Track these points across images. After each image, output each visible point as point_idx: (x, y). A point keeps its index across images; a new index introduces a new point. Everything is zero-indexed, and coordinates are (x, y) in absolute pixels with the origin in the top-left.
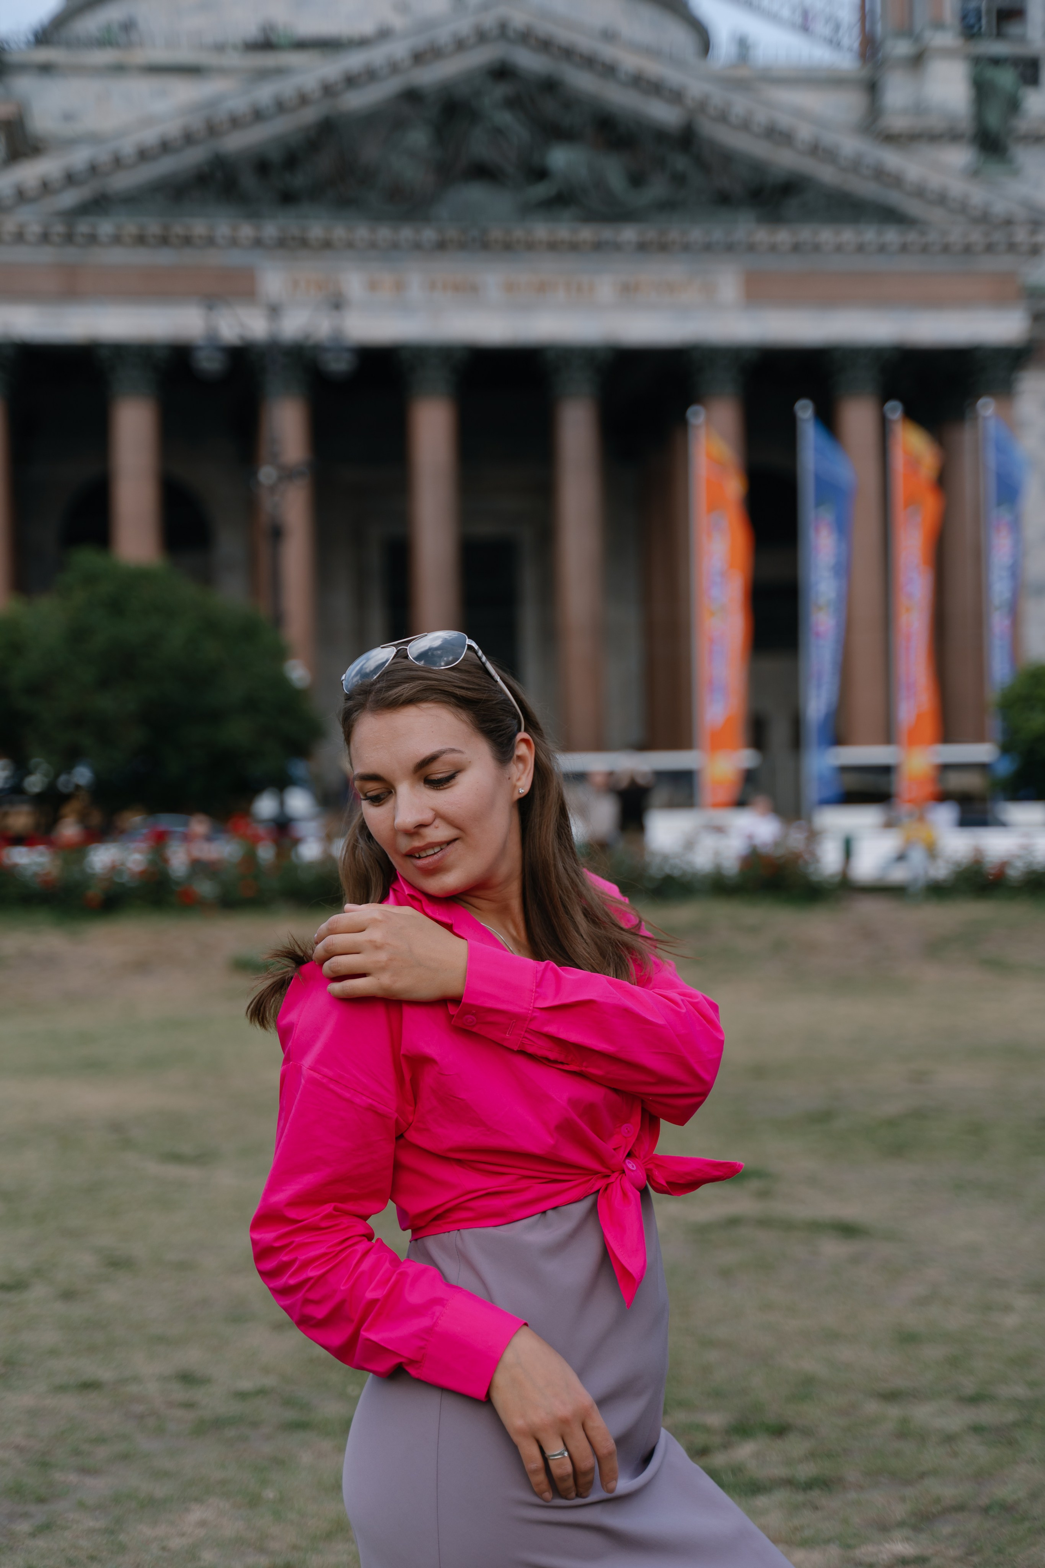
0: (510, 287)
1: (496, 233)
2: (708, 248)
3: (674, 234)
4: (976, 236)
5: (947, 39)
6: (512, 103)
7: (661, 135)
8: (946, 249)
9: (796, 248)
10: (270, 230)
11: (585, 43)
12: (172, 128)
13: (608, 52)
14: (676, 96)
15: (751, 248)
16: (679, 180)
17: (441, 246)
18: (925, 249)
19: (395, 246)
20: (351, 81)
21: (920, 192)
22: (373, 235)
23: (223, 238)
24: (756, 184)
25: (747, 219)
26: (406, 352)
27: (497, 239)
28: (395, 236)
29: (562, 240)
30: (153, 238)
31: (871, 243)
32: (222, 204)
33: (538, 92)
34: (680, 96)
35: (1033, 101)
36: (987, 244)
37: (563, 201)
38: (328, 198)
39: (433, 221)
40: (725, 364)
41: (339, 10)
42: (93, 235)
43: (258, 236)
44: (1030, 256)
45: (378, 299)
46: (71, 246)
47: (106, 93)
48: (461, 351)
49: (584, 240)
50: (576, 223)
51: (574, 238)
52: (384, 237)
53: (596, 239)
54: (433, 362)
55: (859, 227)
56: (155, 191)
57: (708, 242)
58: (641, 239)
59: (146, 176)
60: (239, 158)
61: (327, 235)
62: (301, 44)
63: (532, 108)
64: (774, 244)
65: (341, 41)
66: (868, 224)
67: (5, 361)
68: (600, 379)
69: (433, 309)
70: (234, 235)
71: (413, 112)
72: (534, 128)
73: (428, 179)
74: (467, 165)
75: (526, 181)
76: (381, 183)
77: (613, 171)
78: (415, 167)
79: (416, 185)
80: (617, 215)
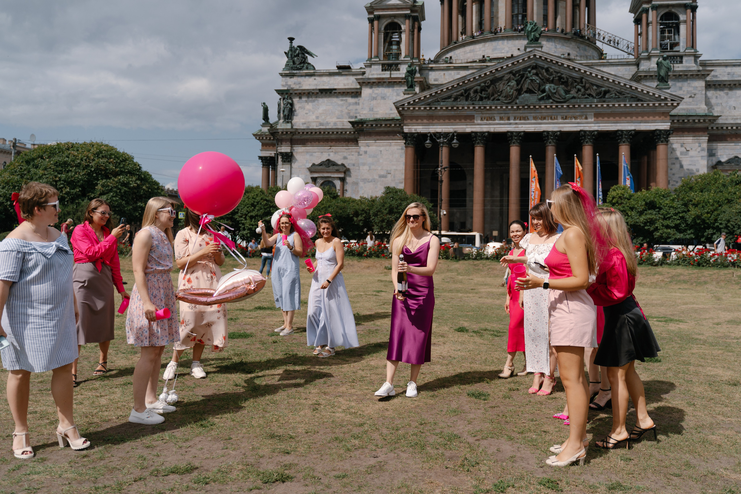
0: (535, 119)
3: (577, 104)
4: (657, 102)
5: (657, 52)
10: (477, 106)
12: (456, 83)
15: (596, 107)
16: (578, 91)
17: (518, 108)
19: (506, 109)
21: (641, 92)
22: (501, 107)
23: (466, 108)
24: (598, 91)
25: (595, 100)
26: (509, 134)
27: (532, 107)
28: (507, 107)
29: (548, 107)
30: (450, 108)
31: (628, 105)
32: (467, 100)
33: (544, 71)
34: (580, 70)
35: (678, 67)
36: (660, 104)
37: (548, 97)
38: (492, 98)
39: (516, 103)
40: (588, 135)
41: (503, 51)
42: (436, 108)
43: (474, 107)
44: (672, 107)
45: (502, 122)
46: (431, 111)
47: (444, 74)
48: (522, 133)
49: (554, 107)
50: (552, 103)
51: (551, 106)
52: (504, 107)
53: (557, 106)
54: (515, 136)
55: (625, 101)
56: (449, 97)
57: (585, 106)
58: (568, 106)
59: (449, 93)
60: (470, 89)
61: (491, 107)
62: (491, 60)
63: (542, 75)
64: (602, 105)
65: (503, 58)
66: (628, 100)
67: (414, 137)
68: (557, 140)
69: (516, 124)
70: (468, 108)
71: (512, 76)
72: (542, 80)
73: (515, 93)
74: (525, 89)
75: (539, 92)
76: (504, 94)
77: (561, 89)
78: (512, 90)
79: (512, 95)
80: (562, 100)
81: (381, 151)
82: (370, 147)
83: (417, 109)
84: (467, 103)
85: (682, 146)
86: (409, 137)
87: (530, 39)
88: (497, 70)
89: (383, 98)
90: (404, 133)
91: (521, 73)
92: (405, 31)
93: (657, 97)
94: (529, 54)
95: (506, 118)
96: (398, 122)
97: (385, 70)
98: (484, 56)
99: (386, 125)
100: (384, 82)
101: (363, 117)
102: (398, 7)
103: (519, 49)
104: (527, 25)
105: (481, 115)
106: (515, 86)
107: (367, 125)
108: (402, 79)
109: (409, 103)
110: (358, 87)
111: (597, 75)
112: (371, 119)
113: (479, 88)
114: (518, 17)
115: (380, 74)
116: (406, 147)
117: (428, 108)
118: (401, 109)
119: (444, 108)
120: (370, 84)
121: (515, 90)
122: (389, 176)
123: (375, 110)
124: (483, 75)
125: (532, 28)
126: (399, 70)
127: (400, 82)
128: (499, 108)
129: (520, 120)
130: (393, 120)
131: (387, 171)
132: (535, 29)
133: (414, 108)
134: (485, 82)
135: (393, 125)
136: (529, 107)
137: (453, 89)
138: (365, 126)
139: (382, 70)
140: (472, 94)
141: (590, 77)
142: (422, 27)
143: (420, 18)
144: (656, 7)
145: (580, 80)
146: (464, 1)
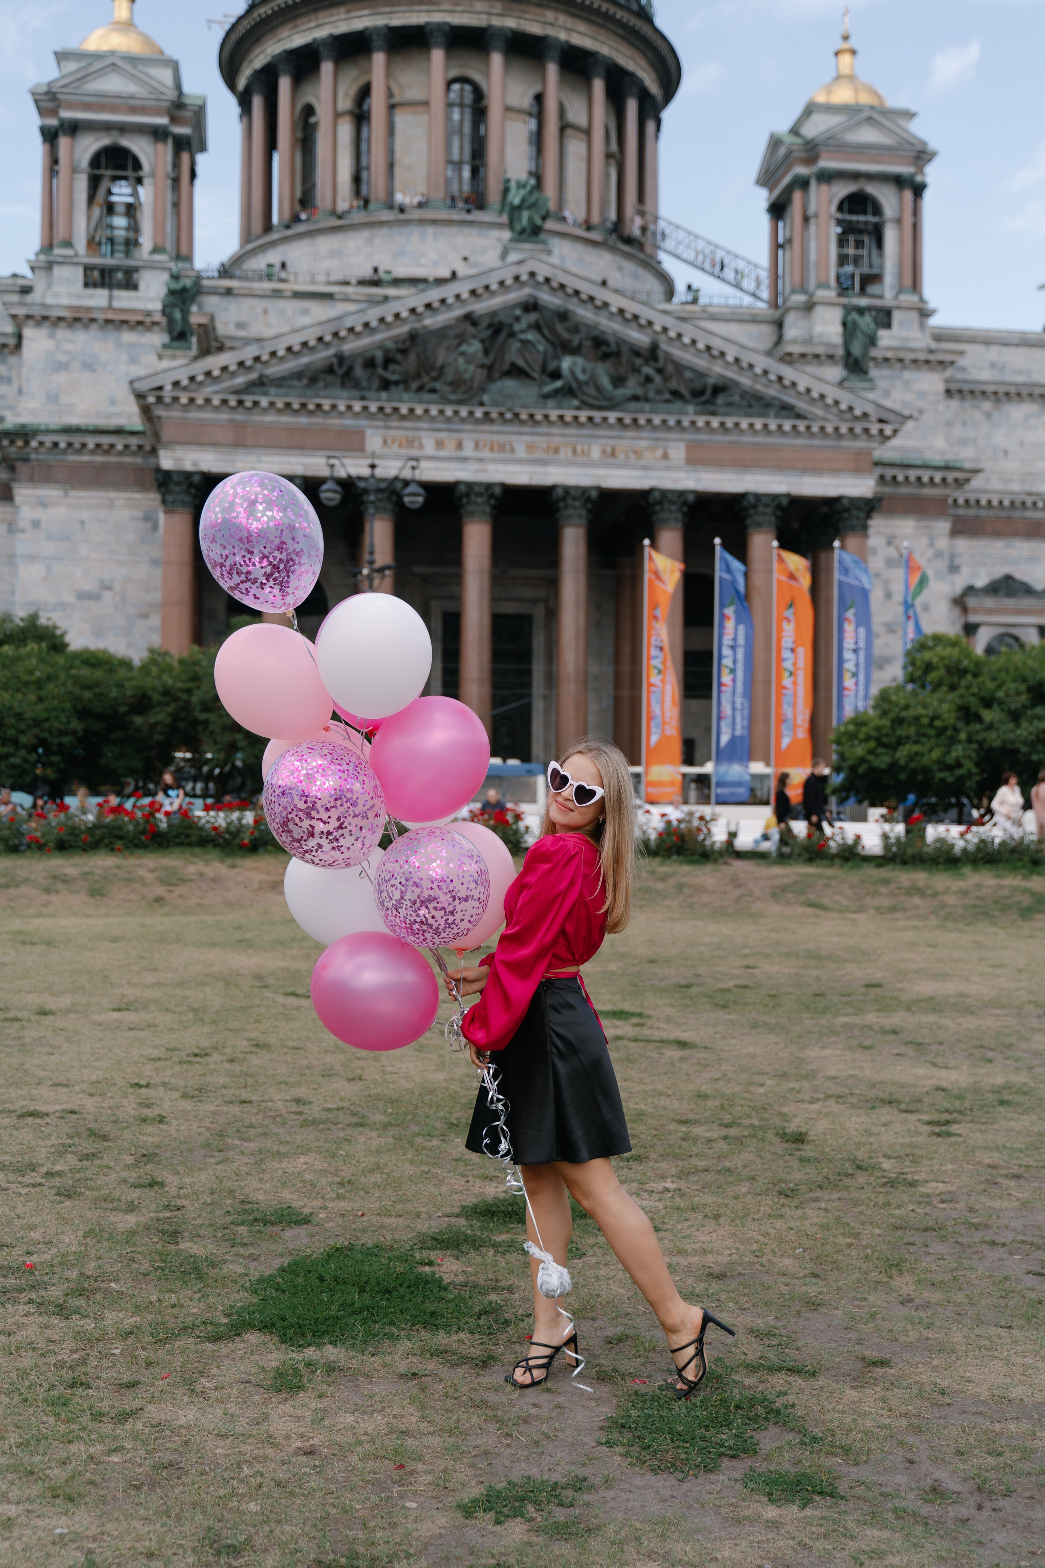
2: (664, 424)
3: (642, 416)
4: (845, 423)
5: (829, 295)
9: (723, 427)
10: (373, 404)
11: (586, 289)
12: (312, 335)
13: (602, 295)
14: (647, 326)
15: (692, 426)
16: (646, 381)
17: (486, 420)
18: (808, 432)
19: (456, 416)
20: (430, 308)
21: (807, 395)
22: (441, 412)
23: (342, 408)
24: (698, 385)
25: (691, 409)
26: (462, 488)
27: (524, 416)
28: (456, 413)
29: (568, 418)
30: (296, 406)
31: (773, 427)
32: (343, 386)
33: (556, 319)
34: (650, 323)
35: (885, 338)
36: (851, 430)
37: (568, 392)
38: (414, 385)
39: (482, 404)
40: (672, 502)
41: (423, 261)
42: (256, 403)
43: (365, 408)
44: (879, 438)
45: (444, 453)
46: (241, 410)
47: (265, 311)
48: (497, 491)
49: (583, 419)
50: (578, 408)
51: (576, 418)
52: (449, 412)
53: (590, 419)
54: (479, 495)
55: (766, 416)
56: (298, 375)
57: (664, 422)
58: (620, 420)
59: (292, 365)
60: (354, 356)
61: (411, 410)
62: (398, 282)
63: (552, 330)
64: (708, 423)
65: (424, 281)
66: (772, 414)
67: (191, 485)
68: (589, 511)
69: (480, 460)
70: (349, 407)
71: (471, 329)
72: (552, 343)
73: (481, 374)
74: (506, 367)
75: (546, 378)
76: (449, 376)
77: (603, 374)
78: (472, 368)
79: (472, 379)
80: (605, 403)
81: (82, 523)
82: (51, 511)
83: (200, 401)
84: (345, 393)
85: (889, 543)
86: (178, 484)
87: (518, 227)
88: (428, 306)
89: (89, 366)
90: (158, 470)
91: (496, 320)
92: (153, 175)
93: (842, 412)
94: (515, 270)
95: (451, 445)
96: (134, 441)
97: (95, 285)
98: (376, 270)
99: (98, 446)
100: (92, 320)
101: (26, 419)
102: (133, 102)
103: (465, 259)
104: (506, 191)
105: (382, 431)
106: (480, 355)
107: (41, 444)
108: (148, 314)
109: (176, 384)
110: (9, 328)
111: (694, 342)
112: (52, 427)
113: (379, 355)
114: (460, 171)
115: (78, 296)
116: (166, 512)
117: (233, 403)
118: (151, 399)
119: (280, 405)
120: (47, 324)
121: (482, 366)
122: (108, 596)
123: (65, 400)
124: (390, 319)
125: (523, 200)
126: (135, 287)
127: (140, 323)
128: (434, 412)
129: (492, 449)
130: (119, 432)
131: (102, 581)
132: (531, 202)
133: (192, 400)
134: (396, 339)
135: (120, 447)
136: (517, 415)
137: (305, 351)
138: (34, 444)
139: (86, 285)
140: (359, 372)
141: (677, 343)
142: (199, 169)
143: (195, 143)
144: (827, 177)
145: (653, 353)
146: (309, 110)
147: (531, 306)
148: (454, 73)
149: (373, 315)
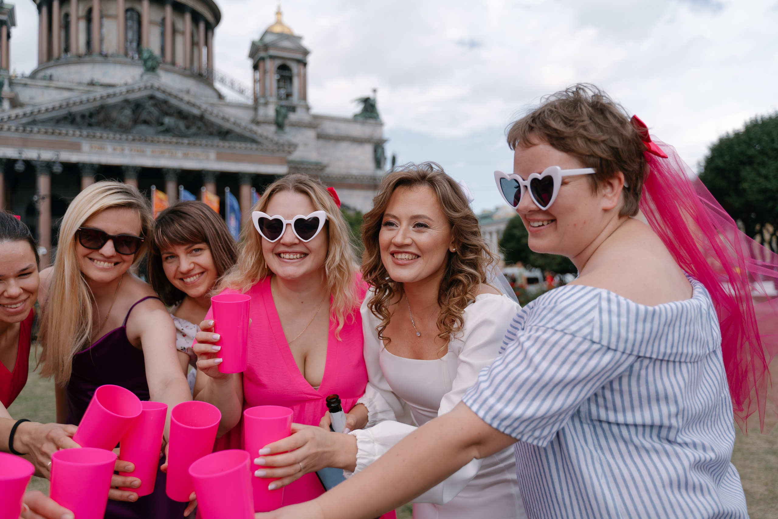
0: (153, 152)
1: (150, 138)
2: (206, 145)
3: (198, 141)
4: (275, 147)
5: (273, 99)
6: (155, 105)
7: (195, 117)
8: (267, 150)
9: (229, 147)
10: (85, 133)
11: (174, 92)
12: (57, 105)
13: (181, 95)
14: (199, 108)
15: (218, 146)
16: (199, 128)
17: (134, 140)
18: (262, 150)
19: (120, 139)
20: (108, 96)
21: (261, 136)
22: (114, 136)
24: (219, 130)
25: (217, 139)
26: (124, 167)
27: (150, 140)
28: (121, 137)
29: (168, 142)
30: (50, 132)
31: (248, 147)
32: (71, 124)
33: (162, 103)
37: (168, 131)
38: (103, 125)
39: (132, 134)
40: (210, 175)
42: (31, 130)
43: (81, 134)
44: (288, 153)
45: (116, 153)
46: (24, 133)
47: (42, 93)
48: (139, 169)
49: (174, 142)
50: (172, 137)
51: (171, 141)
52: (118, 137)
53: (177, 141)
54: (131, 170)
55: (246, 143)
56: (50, 120)
58: (189, 142)
59: (48, 116)
60: (76, 113)
61: (101, 136)
64: (224, 145)
66: (248, 142)
67: (2, 164)
69: (132, 156)
70: (74, 134)
71: (127, 106)
72: (161, 112)
73: (131, 122)
74: (142, 120)
76: (118, 123)
77: (182, 124)
78: (127, 120)
79: (127, 124)
80: (183, 136)
83: (5, 129)
84: (72, 127)
87: (147, 68)
91: (137, 102)
93: (274, 143)
94: (145, 83)
95: (119, 149)
98: (93, 80)
104: (142, 54)
105: (90, 143)
106: (131, 116)
111: (218, 115)
113: (87, 114)
114: (132, 43)
117: (21, 130)
119: (43, 131)
121: (132, 120)
124: (91, 99)
125: (149, 57)
128: (111, 137)
132: (151, 57)
133: (2, 128)
134: (94, 108)
136: (146, 138)
137: (54, 111)
140: (78, 119)
141: (211, 115)
142: (12, 34)
143: (9, 23)
144: (272, 57)
145: (201, 118)
146: (67, 15)
147: (152, 97)
148: (128, 5)
149: (84, 97)
